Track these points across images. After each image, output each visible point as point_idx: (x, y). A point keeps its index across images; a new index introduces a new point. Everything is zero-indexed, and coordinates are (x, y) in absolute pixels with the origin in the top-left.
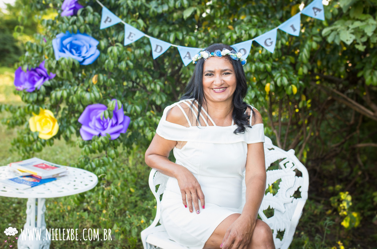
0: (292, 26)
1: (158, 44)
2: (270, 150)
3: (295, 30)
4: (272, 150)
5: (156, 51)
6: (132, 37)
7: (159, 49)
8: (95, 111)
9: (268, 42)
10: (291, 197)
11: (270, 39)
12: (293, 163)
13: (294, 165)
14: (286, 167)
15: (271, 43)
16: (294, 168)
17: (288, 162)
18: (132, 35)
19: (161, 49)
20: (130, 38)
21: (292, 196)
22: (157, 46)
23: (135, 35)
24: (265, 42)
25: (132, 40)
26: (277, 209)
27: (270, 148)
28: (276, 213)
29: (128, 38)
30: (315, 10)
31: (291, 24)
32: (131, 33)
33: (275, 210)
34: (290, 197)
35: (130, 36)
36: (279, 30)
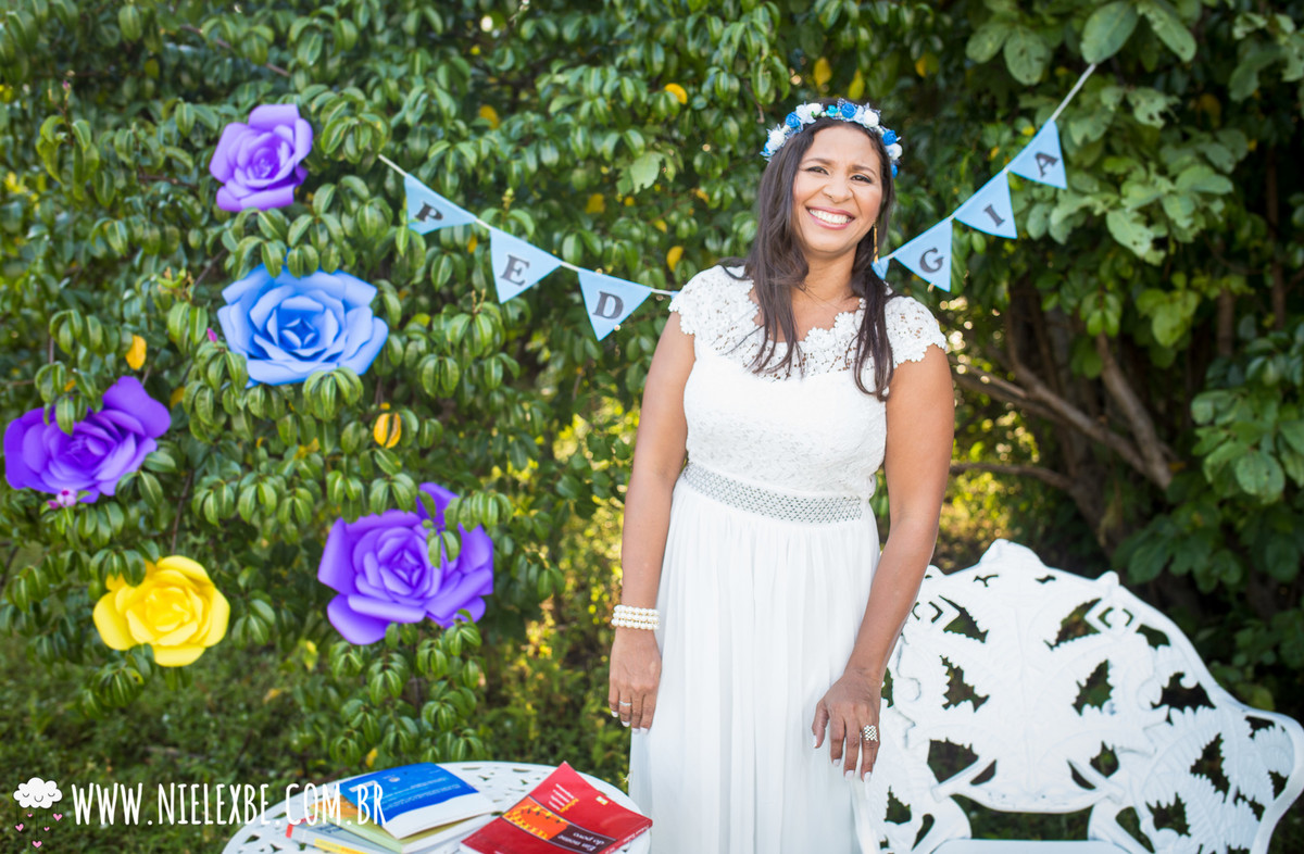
0: (990, 210)
1: (605, 291)
2: (1043, 581)
3: (999, 221)
4: (1050, 583)
5: (600, 312)
6: (519, 272)
7: (611, 304)
8: (370, 534)
9: (931, 260)
10: (1155, 707)
11: (935, 250)
12: (1125, 611)
13: (1131, 617)
14: (1109, 626)
15: (940, 261)
16: (1135, 625)
17: (1110, 610)
18: (518, 265)
19: (619, 307)
20: (514, 276)
21: (1157, 702)
22: (604, 296)
23: (527, 264)
24: (923, 262)
25: (521, 284)
26: (1121, 748)
27: (1043, 576)
28: (1121, 758)
29: (506, 276)
30: (1042, 162)
31: (986, 205)
32: (512, 260)
33: (1117, 752)
34: (1149, 707)
35: (510, 268)
36: (956, 223)
